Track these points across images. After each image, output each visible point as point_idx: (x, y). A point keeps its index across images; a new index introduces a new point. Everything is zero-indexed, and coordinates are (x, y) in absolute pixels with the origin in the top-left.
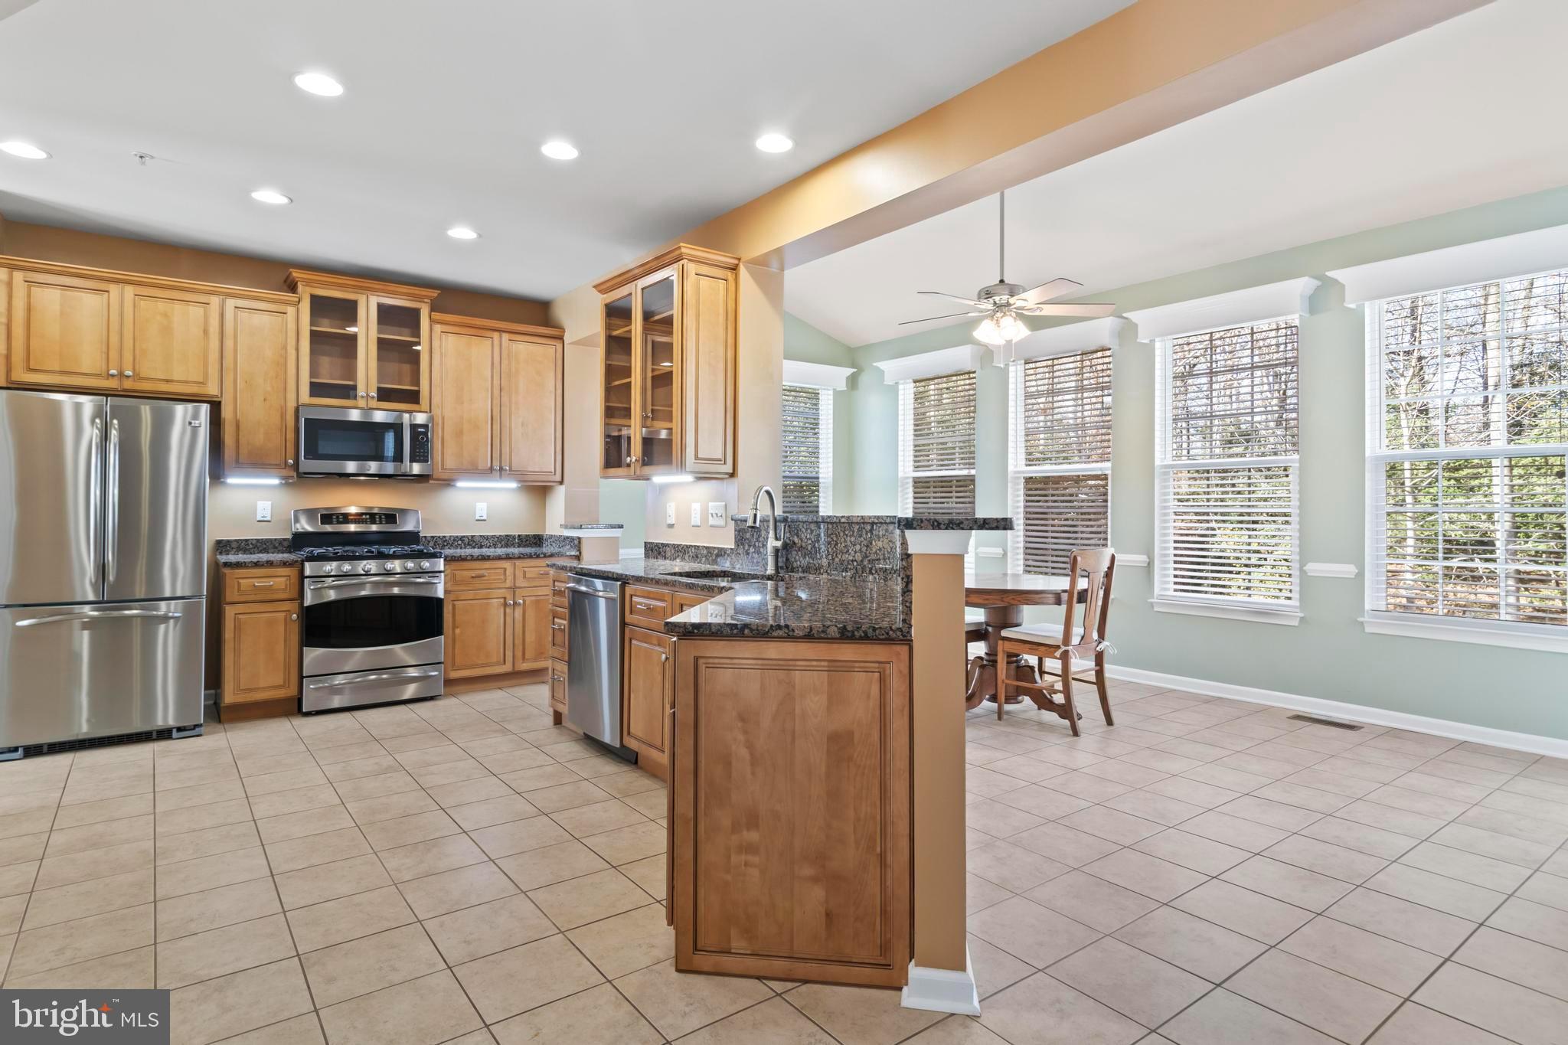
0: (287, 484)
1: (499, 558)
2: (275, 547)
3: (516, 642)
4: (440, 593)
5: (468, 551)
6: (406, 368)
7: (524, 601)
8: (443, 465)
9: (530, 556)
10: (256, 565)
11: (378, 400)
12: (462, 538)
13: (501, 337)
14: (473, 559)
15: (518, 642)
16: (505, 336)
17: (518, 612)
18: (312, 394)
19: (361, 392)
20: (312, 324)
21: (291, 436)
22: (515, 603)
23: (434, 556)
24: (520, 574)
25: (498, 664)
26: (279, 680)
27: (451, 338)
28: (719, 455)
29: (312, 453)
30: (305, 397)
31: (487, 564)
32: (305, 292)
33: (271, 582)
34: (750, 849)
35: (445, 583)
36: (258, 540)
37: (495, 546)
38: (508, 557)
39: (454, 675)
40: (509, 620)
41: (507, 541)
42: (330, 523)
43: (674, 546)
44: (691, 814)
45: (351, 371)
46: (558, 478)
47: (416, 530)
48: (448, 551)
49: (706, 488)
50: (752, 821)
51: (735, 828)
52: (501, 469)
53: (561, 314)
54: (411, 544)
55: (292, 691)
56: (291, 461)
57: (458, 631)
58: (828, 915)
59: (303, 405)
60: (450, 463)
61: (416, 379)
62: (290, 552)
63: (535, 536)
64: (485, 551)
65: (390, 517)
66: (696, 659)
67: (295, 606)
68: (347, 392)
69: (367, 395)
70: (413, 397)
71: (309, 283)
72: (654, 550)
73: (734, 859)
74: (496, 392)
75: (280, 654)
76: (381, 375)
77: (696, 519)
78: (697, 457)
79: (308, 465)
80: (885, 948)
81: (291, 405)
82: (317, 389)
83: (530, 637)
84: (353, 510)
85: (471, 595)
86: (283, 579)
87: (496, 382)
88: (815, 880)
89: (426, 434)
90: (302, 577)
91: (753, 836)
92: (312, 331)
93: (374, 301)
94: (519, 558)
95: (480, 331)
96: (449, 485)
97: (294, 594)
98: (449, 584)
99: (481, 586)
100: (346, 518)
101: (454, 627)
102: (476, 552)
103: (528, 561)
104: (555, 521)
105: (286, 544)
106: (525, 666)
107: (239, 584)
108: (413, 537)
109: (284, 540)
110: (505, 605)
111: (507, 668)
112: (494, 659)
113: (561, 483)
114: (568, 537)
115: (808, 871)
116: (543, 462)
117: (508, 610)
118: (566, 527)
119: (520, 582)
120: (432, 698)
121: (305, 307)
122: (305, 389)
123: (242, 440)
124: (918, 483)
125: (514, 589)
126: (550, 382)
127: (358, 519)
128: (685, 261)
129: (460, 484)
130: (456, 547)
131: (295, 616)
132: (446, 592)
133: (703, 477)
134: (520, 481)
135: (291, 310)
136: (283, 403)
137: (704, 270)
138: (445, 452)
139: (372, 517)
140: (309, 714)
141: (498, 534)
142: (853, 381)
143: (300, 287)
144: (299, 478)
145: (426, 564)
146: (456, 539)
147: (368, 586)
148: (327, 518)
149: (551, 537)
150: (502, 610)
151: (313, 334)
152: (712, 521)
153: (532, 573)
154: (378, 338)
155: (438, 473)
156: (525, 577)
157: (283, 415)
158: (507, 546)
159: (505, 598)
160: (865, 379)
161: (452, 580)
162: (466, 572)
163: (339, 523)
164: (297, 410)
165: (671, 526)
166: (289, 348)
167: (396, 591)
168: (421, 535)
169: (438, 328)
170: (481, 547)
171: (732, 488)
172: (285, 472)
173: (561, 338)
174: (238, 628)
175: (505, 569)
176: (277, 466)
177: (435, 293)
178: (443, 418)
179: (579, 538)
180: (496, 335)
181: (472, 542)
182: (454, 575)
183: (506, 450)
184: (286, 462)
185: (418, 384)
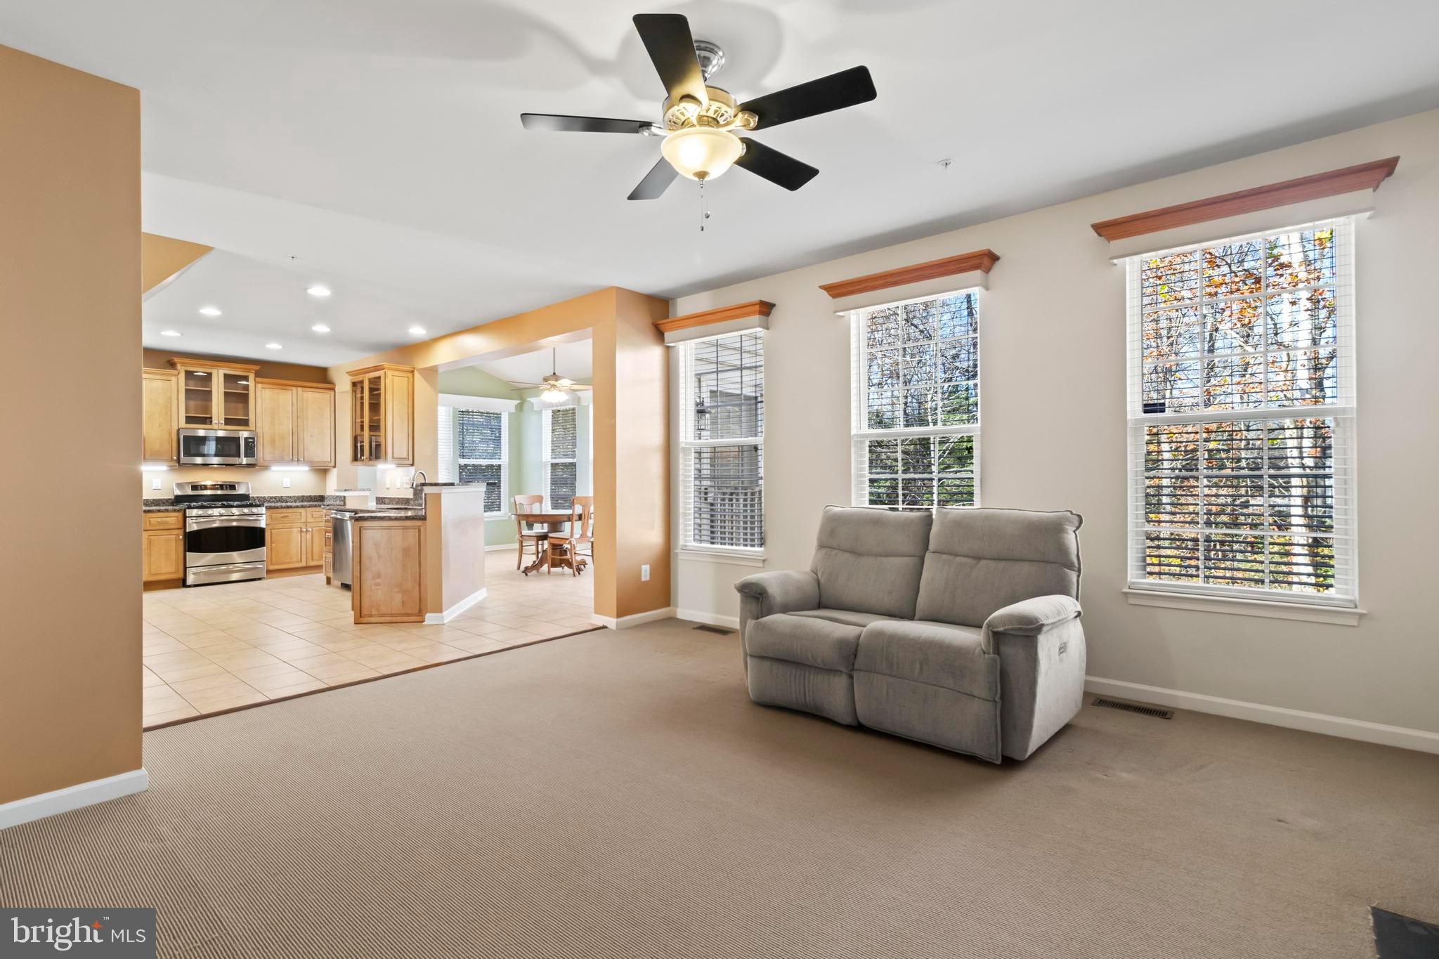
0: (172, 468)
1: (297, 507)
2: (164, 503)
3: (308, 551)
4: (263, 524)
5: (279, 504)
6: (240, 406)
7: (312, 530)
8: (263, 459)
9: (316, 506)
10: (159, 511)
11: (225, 425)
12: (275, 498)
13: (297, 390)
14: (282, 507)
15: (309, 550)
16: (300, 389)
17: (309, 535)
18: (187, 423)
19: (215, 421)
20: (186, 385)
21: (175, 444)
22: (307, 531)
23: (259, 506)
24: (309, 516)
25: (297, 562)
26: (172, 569)
27: (267, 390)
28: (405, 455)
29: (187, 454)
30: (183, 423)
31: (290, 510)
32: (181, 369)
33: (168, 519)
34: (378, 584)
35: (266, 520)
36: (154, 500)
37: (295, 501)
38: (302, 507)
39: (272, 568)
40: (303, 540)
41: (303, 499)
42: (197, 490)
43: (389, 498)
44: (359, 575)
45: (208, 408)
46: (333, 464)
47: (247, 493)
48: (266, 504)
49: (401, 471)
50: (379, 576)
51: (374, 578)
52: (298, 460)
53: (334, 376)
54: (244, 500)
55: (181, 575)
56: (175, 458)
57: (273, 545)
58: (403, 602)
59: (182, 429)
60: (268, 457)
61: (247, 414)
62: (173, 505)
63: (319, 496)
64: (289, 504)
65: (232, 487)
66: (360, 528)
67: (181, 532)
68: (206, 420)
69: (219, 422)
70: (245, 423)
71: (183, 364)
72: (380, 500)
73: (373, 587)
74: (295, 418)
75: (173, 557)
76: (227, 411)
77: (398, 486)
78: (393, 457)
79: (184, 459)
80: (420, 611)
81: (175, 428)
82: (189, 420)
83: (316, 549)
84: (209, 483)
85: (281, 526)
86: (174, 518)
87: (295, 414)
88: (399, 592)
89: (253, 442)
90: (185, 517)
91: (379, 581)
92: (186, 390)
93: (222, 372)
94: (309, 507)
95: (284, 387)
96: (267, 469)
97: (181, 525)
98: (269, 520)
99: (287, 522)
100: (205, 488)
101: (271, 543)
102: (284, 504)
103: (315, 508)
104: (332, 487)
105: (170, 501)
106: (312, 564)
107: (150, 521)
108: (245, 497)
109: (169, 499)
110: (301, 531)
111: (303, 564)
112: (295, 560)
113: (335, 467)
114: (338, 496)
115: (396, 590)
116: (324, 456)
117: (303, 534)
118: (337, 490)
119: (310, 519)
120: (260, 579)
121: (182, 376)
122: (183, 420)
123: (147, 448)
124: (554, 466)
125: (306, 523)
126: (328, 413)
127: (214, 487)
128: (386, 370)
129: (274, 468)
130: (272, 502)
131: (181, 537)
132: (267, 525)
133: (399, 465)
134: (309, 466)
135: (174, 379)
136: (169, 427)
137: (396, 373)
138: (263, 452)
139: (221, 487)
140: (190, 586)
141: (297, 495)
142: (520, 407)
143: (179, 366)
144: (180, 465)
145: (255, 510)
146: (271, 498)
147: (218, 522)
148: (195, 487)
149: (329, 496)
150: (299, 534)
151: (187, 390)
152: (405, 486)
153: (316, 514)
154: (225, 392)
155: (261, 462)
156: (312, 517)
157: (170, 434)
158: (302, 501)
159: (301, 528)
160: (526, 407)
161: (270, 518)
162: (278, 514)
163: (202, 489)
164: (178, 430)
165: (388, 489)
166: (172, 398)
167: (235, 524)
168: (250, 496)
169: (259, 386)
170: (287, 502)
171: (412, 469)
172: (172, 464)
173: (333, 389)
174: (150, 542)
175: (301, 513)
176: (167, 461)
177: (257, 368)
178: (263, 434)
179: (345, 497)
180: (294, 389)
181: (281, 499)
182: (271, 516)
183: (301, 450)
184: (172, 459)
185: (248, 415)
